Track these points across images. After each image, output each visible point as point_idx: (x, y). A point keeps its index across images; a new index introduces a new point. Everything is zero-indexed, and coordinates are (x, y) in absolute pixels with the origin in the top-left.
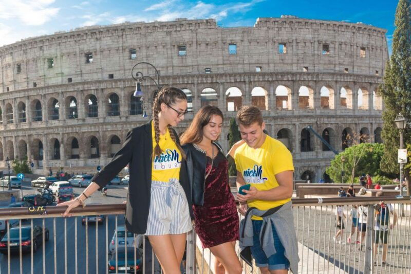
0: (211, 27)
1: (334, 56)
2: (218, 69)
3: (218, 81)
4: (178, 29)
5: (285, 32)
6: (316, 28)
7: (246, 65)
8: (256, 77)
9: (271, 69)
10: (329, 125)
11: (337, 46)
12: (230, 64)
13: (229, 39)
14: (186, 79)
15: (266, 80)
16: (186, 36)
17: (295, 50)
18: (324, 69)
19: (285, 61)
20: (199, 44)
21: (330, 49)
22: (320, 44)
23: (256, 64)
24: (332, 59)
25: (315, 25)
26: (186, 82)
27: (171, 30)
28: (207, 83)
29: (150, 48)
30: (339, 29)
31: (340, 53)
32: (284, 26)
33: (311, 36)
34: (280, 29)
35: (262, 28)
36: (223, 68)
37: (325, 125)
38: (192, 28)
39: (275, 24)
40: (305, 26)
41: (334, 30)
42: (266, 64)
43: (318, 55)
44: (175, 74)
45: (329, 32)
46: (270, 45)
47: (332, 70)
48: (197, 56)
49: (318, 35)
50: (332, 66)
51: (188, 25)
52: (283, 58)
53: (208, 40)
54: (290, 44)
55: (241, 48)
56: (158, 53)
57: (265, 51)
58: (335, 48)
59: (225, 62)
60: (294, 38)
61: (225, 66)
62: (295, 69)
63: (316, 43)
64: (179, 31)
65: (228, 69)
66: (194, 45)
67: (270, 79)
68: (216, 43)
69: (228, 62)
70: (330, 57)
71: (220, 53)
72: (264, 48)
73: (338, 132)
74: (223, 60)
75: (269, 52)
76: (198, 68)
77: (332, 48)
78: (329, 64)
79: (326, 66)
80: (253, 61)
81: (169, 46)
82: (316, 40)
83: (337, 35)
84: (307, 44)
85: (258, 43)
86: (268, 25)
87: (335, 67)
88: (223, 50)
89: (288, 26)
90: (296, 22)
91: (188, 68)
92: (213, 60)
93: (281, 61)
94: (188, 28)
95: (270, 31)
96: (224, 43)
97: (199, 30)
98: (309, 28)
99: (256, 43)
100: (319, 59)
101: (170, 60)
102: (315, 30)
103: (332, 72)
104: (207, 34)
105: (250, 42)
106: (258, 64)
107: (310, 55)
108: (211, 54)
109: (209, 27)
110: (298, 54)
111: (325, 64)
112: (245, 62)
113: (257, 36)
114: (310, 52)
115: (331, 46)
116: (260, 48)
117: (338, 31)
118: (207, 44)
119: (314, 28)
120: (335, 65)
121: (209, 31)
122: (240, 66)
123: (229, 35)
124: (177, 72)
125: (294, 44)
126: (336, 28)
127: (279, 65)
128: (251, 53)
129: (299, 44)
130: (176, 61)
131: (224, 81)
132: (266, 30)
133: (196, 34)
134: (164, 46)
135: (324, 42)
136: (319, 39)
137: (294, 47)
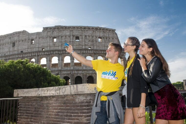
0: (25, 34)
1: (82, 41)
2: (26, 51)
3: (25, 56)
4: (13, 36)
5: (56, 33)
6: (71, 30)
7: (37, 48)
8: (41, 53)
9: (48, 49)
10: (79, 74)
11: (83, 37)
12: (31, 48)
13: (31, 38)
14: (13, 56)
15: (45, 54)
16: (16, 38)
17: (60, 40)
18: (76, 48)
19: (55, 45)
20: (20, 41)
21: (80, 39)
22: (74, 36)
23: (41, 47)
24: (81, 43)
25: (70, 28)
26: (13, 58)
27: (11, 37)
28: (20, 57)
29: (4, 45)
30: (85, 30)
31: (85, 40)
32: (55, 30)
33: (69, 33)
34: (53, 31)
35: (45, 32)
36: (28, 50)
37: (76, 74)
38: (18, 35)
39: (51, 30)
40: (66, 29)
41: (82, 30)
42: (46, 47)
43: (73, 41)
44: (10, 54)
45: (79, 31)
46: (48, 39)
47: (81, 48)
48: (18, 46)
49: (73, 33)
50: (81, 46)
51: (16, 34)
52: (54, 44)
53: (23, 39)
54: (58, 37)
55: (36, 41)
56: (6, 46)
57: (46, 41)
58: (82, 38)
59: (29, 48)
60: (60, 35)
61: (28, 49)
62: (60, 48)
63: (72, 36)
64: (14, 37)
65: (29, 50)
66: (18, 42)
67: (47, 54)
68: (26, 40)
69: (30, 47)
70: (80, 42)
71: (27, 44)
72: (46, 40)
73: (84, 78)
74: (28, 47)
75: (47, 42)
76: (18, 51)
77: (81, 38)
78: (79, 45)
79: (77, 47)
80: (41, 46)
81: (9, 43)
82: (72, 35)
83: (83, 32)
84: (67, 37)
85: (43, 38)
86: (47, 30)
87: (82, 47)
88: (28, 42)
89: (57, 30)
90: (61, 28)
91: (15, 51)
92: (24, 47)
93: (53, 45)
94: (16, 35)
95: (49, 33)
96: (29, 40)
97: (20, 36)
98: (68, 30)
99: (42, 38)
100: (73, 43)
101: (9, 49)
102: (71, 31)
103: (81, 49)
104: (23, 37)
105: (39, 38)
106: (43, 47)
107: (69, 42)
108: (23, 45)
109: (24, 34)
110: (62, 41)
111: (76, 45)
112: (37, 47)
113: (43, 35)
114: (68, 41)
115: (80, 37)
116: (44, 40)
117: (84, 30)
118: (22, 41)
119: (70, 30)
120: (82, 45)
121: (24, 35)
122: (35, 49)
123: (31, 36)
124: (11, 53)
125: (60, 37)
126: (83, 29)
127: (52, 47)
128: (40, 43)
129: (63, 37)
130: (11, 49)
131: (27, 56)
132: (47, 33)
133: (19, 37)
134: (8, 44)
135: (76, 36)
136: (73, 34)
137: (60, 39)
